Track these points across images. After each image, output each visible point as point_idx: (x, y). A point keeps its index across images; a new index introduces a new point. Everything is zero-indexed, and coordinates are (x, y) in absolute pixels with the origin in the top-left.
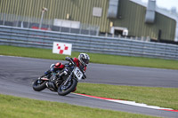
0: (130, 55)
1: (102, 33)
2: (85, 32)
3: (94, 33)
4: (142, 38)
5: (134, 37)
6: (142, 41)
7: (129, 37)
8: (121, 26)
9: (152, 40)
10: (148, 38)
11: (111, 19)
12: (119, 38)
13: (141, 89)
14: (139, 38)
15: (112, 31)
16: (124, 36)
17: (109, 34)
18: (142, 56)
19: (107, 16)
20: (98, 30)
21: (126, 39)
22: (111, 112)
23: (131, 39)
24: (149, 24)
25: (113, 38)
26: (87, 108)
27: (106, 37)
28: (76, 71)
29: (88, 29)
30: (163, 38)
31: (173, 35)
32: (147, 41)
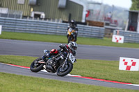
0: (46, 34)
1: (25, 17)
2: (12, 16)
3: (19, 17)
4: (56, 20)
5: (49, 19)
6: (56, 22)
7: (45, 19)
8: (40, 11)
9: (64, 22)
10: (61, 20)
11: (31, 5)
12: (38, 20)
14: (54, 20)
15: (33, 15)
16: (41, 19)
17: (30, 17)
18: (56, 34)
19: (29, 3)
20: (21, 15)
21: (43, 21)
23: (47, 21)
24: (61, 9)
25: (33, 20)
26: (14, 75)
27: (28, 19)
28: (70, 56)
29: (14, 13)
31: (81, 18)
32: (59, 23)
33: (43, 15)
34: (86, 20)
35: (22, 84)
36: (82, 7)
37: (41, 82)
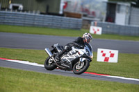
4: (34, 12)
5: (27, 11)
6: (33, 14)
7: (23, 11)
8: (18, 3)
9: (41, 13)
10: (39, 12)
12: (16, 12)
13: (33, 51)
14: (32, 12)
15: (11, 7)
16: (20, 11)
17: (9, 9)
18: (33, 26)
21: (21, 13)
22: (10, 70)
23: (25, 13)
27: (6, 11)
30: (50, 11)
31: (58, 9)
32: (37, 14)
33: (21, 7)
34: (63, 12)
35: (1, 76)
37: (19, 74)
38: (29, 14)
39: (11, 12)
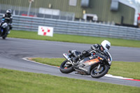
1: (77, 19)
2: (64, 18)
3: (71, 19)
4: (109, 22)
5: (102, 22)
6: (108, 25)
7: (98, 22)
8: (92, 14)
9: (116, 24)
10: (113, 23)
12: (90, 22)
14: (106, 22)
15: (85, 17)
16: (94, 21)
17: (83, 20)
20: (74, 17)
21: (95, 23)
23: (100, 24)
24: (114, 11)
27: (80, 22)
29: (66, 15)
30: (125, 22)
31: (133, 21)
32: (112, 26)
33: (95, 17)
34: (138, 23)
35: (74, 87)
36: (133, 10)
37: (93, 86)
38: (104, 25)
39: (85, 22)
